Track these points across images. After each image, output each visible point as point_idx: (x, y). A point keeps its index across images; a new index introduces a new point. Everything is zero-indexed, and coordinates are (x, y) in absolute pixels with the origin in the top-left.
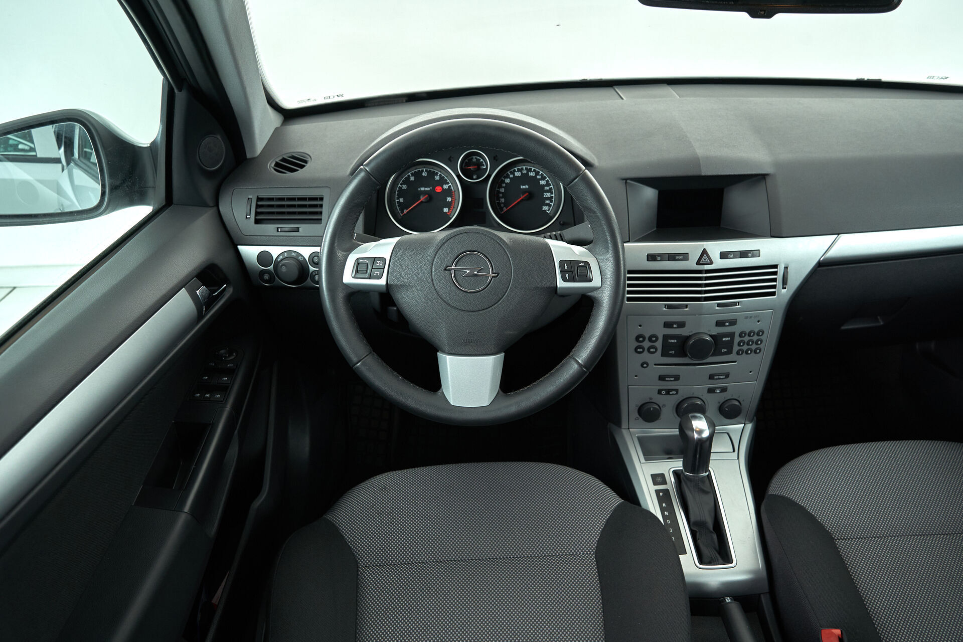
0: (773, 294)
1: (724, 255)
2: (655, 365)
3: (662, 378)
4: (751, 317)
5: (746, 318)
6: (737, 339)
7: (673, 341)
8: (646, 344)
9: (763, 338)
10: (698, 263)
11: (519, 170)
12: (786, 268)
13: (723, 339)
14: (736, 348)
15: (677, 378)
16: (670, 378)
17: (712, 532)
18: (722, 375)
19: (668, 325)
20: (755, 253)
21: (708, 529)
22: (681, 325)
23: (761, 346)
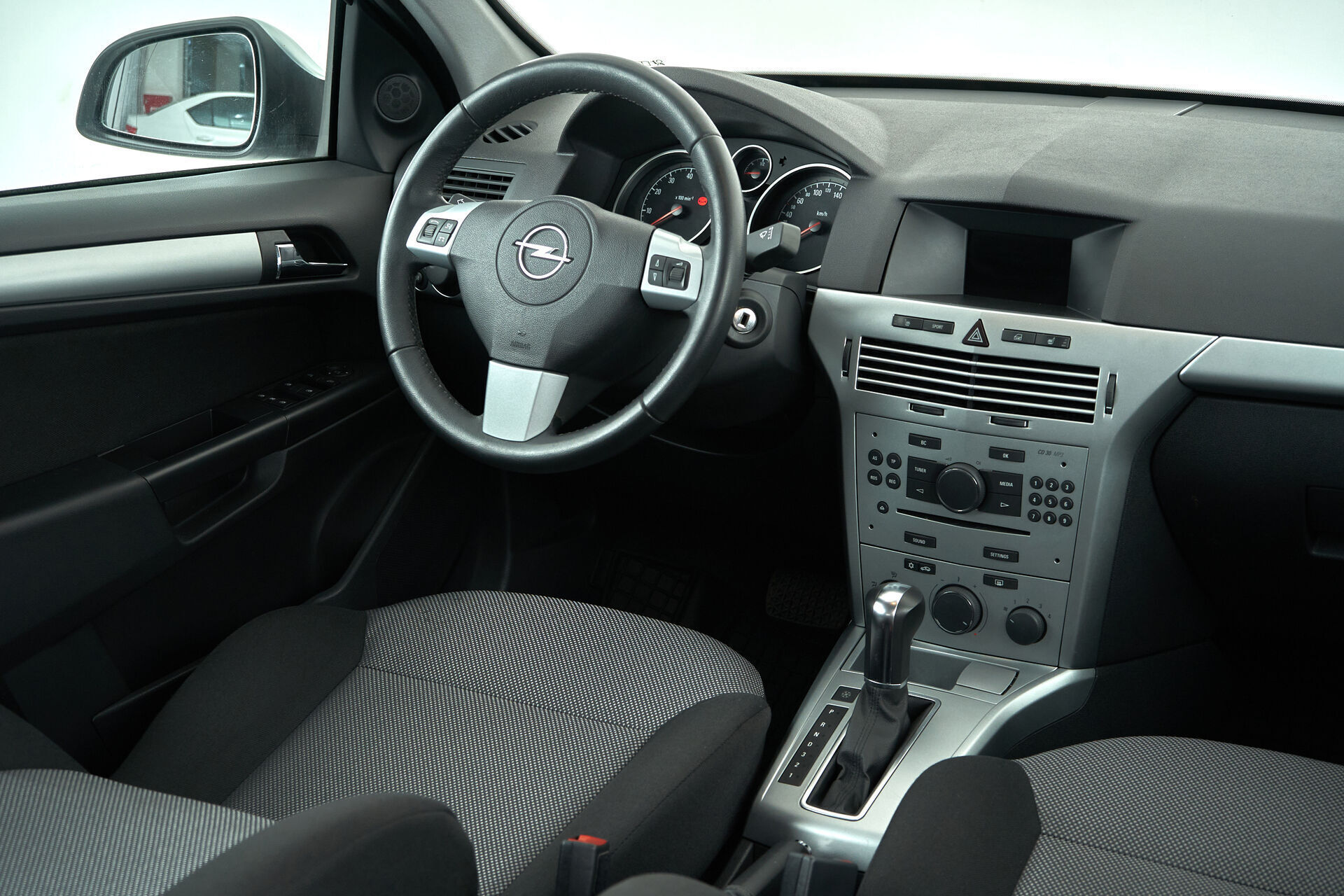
0: (1089, 418)
1: (1009, 336)
2: (899, 510)
3: (909, 537)
4: (1049, 453)
5: (1041, 452)
6: (1027, 490)
7: (921, 470)
8: (884, 469)
9: (1075, 496)
10: (965, 342)
11: (821, 187)
12: (1113, 376)
13: (1002, 484)
14: (1026, 507)
15: (931, 542)
16: (919, 538)
17: (865, 776)
18: (1003, 554)
19: (914, 439)
20: (1061, 342)
21: (861, 768)
22: (934, 443)
23: (1073, 513)
